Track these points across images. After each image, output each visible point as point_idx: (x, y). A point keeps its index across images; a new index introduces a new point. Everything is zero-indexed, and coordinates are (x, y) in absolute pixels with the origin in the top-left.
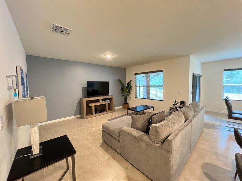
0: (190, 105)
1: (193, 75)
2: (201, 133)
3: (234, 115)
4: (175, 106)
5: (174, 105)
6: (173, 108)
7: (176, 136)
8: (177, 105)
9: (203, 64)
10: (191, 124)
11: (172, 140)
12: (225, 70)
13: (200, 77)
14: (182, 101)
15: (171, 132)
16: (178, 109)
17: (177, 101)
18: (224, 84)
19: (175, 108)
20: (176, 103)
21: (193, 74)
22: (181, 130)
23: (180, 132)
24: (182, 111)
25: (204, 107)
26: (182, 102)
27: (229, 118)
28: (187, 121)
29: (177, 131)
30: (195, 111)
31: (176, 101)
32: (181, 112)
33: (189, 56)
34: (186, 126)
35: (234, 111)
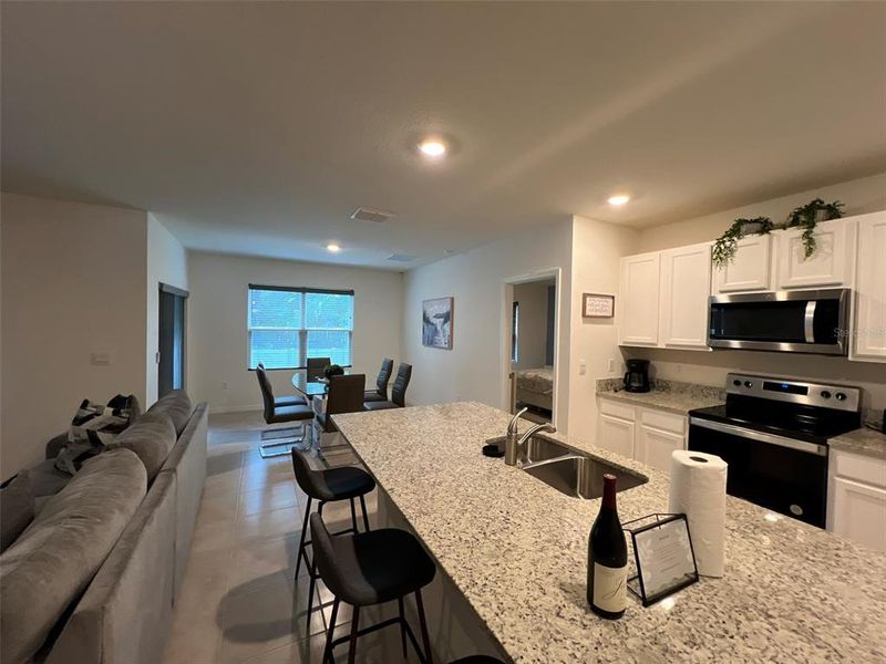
0: (159, 410)
1: (161, 291)
2: (202, 498)
3: (279, 411)
4: (86, 426)
5: (78, 421)
6: (71, 438)
7: (120, 571)
8: (96, 420)
9: (192, 255)
10: (174, 484)
11: (107, 606)
12: (252, 287)
13: (183, 299)
14: (119, 397)
15: (90, 567)
16: (104, 437)
17: (94, 400)
18: (250, 327)
19: (85, 436)
20: (87, 413)
21: (161, 285)
22: (140, 530)
23: (135, 543)
24: (130, 446)
25: (206, 404)
26: (119, 403)
27: (269, 423)
28: (159, 481)
29: (121, 545)
30: (180, 427)
31: (85, 404)
32: (128, 452)
33: (146, 211)
34: (157, 502)
35: (277, 400)
